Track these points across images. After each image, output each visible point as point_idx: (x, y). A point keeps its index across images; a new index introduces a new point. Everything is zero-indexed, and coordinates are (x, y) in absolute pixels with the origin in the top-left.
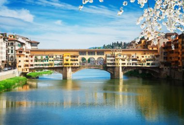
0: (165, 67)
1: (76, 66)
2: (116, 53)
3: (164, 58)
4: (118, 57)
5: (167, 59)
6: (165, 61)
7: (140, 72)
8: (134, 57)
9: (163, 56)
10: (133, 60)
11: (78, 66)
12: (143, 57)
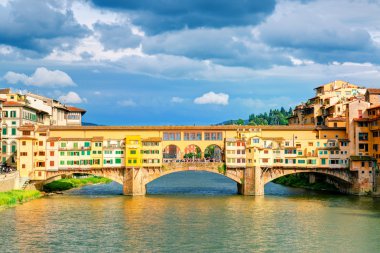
0: (363, 169)
1: (156, 164)
2: (248, 135)
3: (361, 146)
4: (253, 144)
5: (367, 150)
6: (364, 154)
7: (312, 179)
8: (291, 145)
9: (358, 142)
10: (289, 151)
11: (160, 165)
12: (311, 144)
